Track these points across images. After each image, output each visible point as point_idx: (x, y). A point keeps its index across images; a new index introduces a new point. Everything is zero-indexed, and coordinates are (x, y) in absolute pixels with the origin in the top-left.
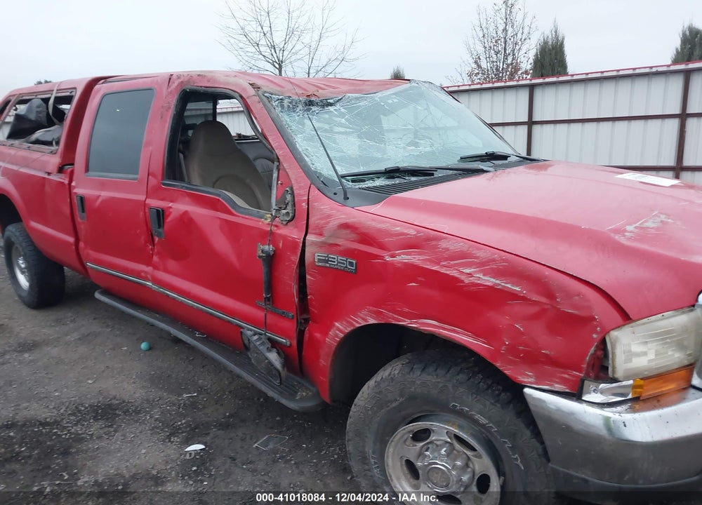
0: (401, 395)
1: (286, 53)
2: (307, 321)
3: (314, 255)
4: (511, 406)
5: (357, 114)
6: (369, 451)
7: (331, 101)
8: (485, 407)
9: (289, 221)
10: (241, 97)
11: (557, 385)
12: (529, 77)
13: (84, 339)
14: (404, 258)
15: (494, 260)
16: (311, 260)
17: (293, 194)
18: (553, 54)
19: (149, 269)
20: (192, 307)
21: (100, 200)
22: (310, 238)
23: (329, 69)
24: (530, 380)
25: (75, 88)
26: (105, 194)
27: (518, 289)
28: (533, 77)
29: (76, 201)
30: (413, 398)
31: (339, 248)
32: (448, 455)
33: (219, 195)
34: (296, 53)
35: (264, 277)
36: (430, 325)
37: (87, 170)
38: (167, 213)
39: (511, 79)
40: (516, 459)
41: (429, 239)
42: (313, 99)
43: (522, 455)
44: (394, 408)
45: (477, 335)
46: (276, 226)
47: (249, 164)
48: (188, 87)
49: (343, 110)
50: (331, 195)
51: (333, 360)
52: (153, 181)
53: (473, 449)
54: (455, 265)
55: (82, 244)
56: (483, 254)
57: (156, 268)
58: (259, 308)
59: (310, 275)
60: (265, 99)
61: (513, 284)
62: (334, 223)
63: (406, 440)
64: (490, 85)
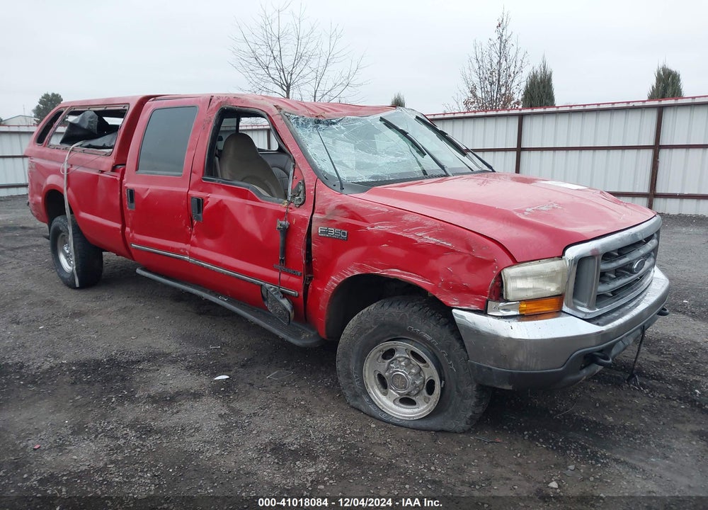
0: (375, 324)
1: (294, 76)
2: (310, 279)
3: (318, 229)
4: (447, 326)
5: (354, 131)
6: (352, 367)
7: (334, 121)
8: (430, 327)
9: (301, 205)
10: (268, 115)
11: (472, 306)
12: (520, 107)
13: (123, 310)
14: (380, 227)
15: (436, 227)
16: (316, 232)
17: (304, 185)
18: (541, 88)
19: (188, 246)
20: (223, 273)
21: (148, 192)
22: (316, 216)
23: (334, 93)
24: (456, 303)
25: (129, 104)
26: (153, 188)
27: (450, 245)
28: (524, 107)
29: (126, 194)
30: (383, 325)
31: (336, 223)
32: (407, 365)
33: (248, 188)
34: (303, 77)
35: (281, 245)
36: (395, 273)
37: (137, 169)
38: (205, 202)
39: (504, 108)
40: (451, 365)
41: (396, 214)
42: (320, 119)
43: (454, 362)
44: (370, 334)
45: (424, 277)
46: (291, 208)
47: (267, 169)
48: (226, 106)
49: (342, 128)
50: (332, 186)
51: (329, 305)
52: (195, 178)
53: (424, 361)
54: (413, 231)
55: (128, 229)
56: (430, 223)
57: (193, 244)
58: (276, 270)
59: (314, 243)
60: (286, 117)
61: (447, 242)
62: (333, 205)
63: (378, 358)
64: (483, 113)
